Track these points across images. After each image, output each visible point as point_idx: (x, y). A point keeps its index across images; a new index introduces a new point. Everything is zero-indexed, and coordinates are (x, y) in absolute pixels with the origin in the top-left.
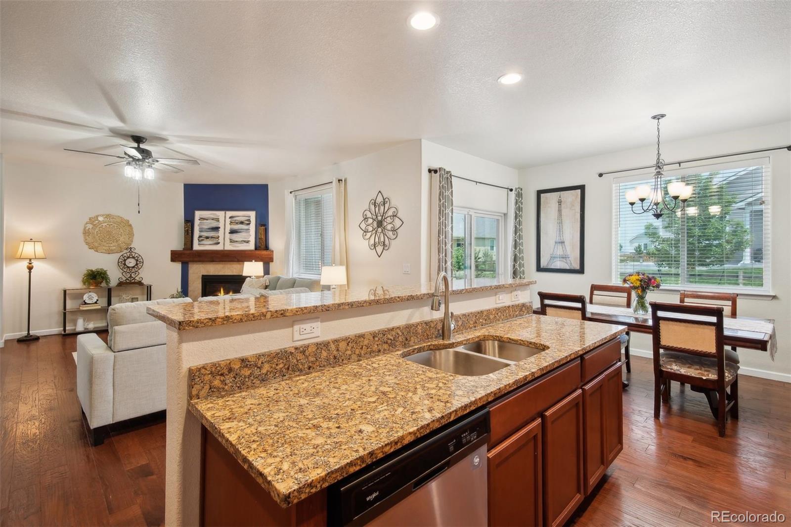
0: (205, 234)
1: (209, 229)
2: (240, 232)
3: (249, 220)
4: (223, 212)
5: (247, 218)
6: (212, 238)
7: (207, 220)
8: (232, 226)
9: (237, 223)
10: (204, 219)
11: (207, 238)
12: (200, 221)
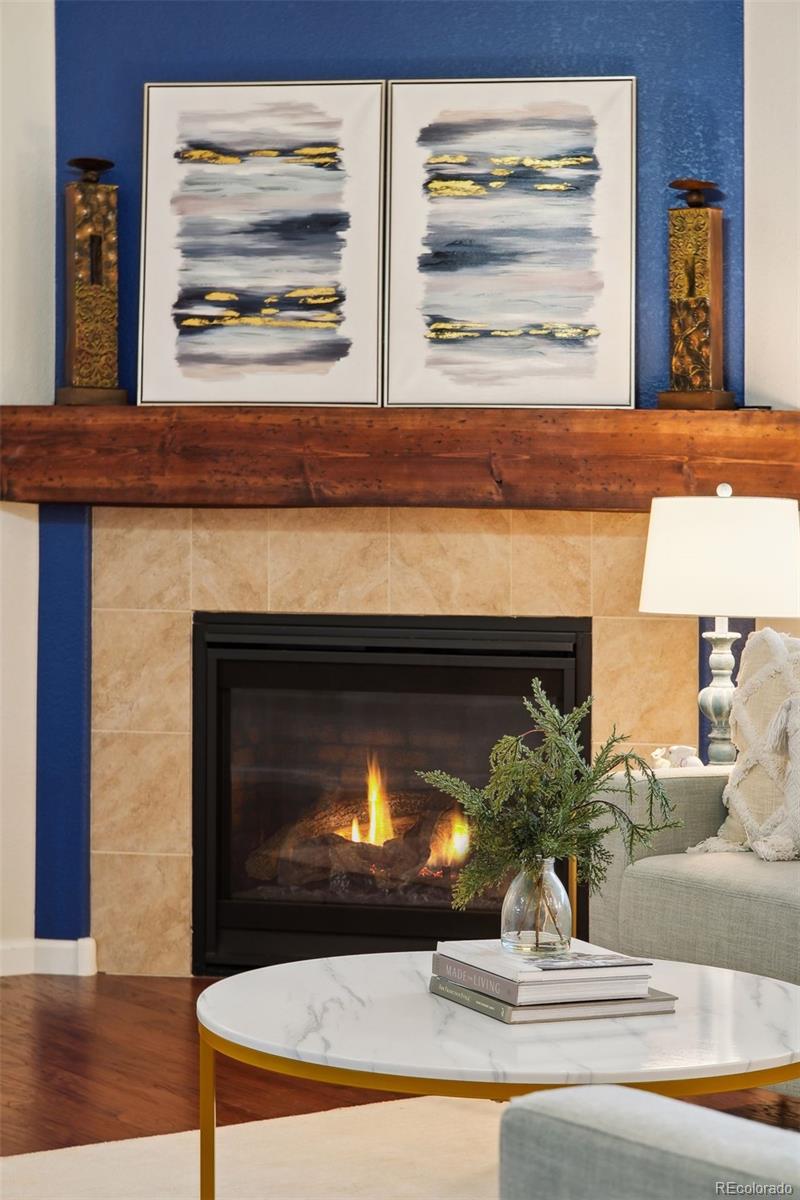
0: (228, 275)
1: (258, 229)
2: (512, 256)
3: (585, 158)
4: (368, 93)
5: (568, 139)
6: (286, 302)
7: (242, 155)
8: (447, 206)
9: (482, 180)
10: (220, 151)
11: (247, 305)
12: (186, 170)
